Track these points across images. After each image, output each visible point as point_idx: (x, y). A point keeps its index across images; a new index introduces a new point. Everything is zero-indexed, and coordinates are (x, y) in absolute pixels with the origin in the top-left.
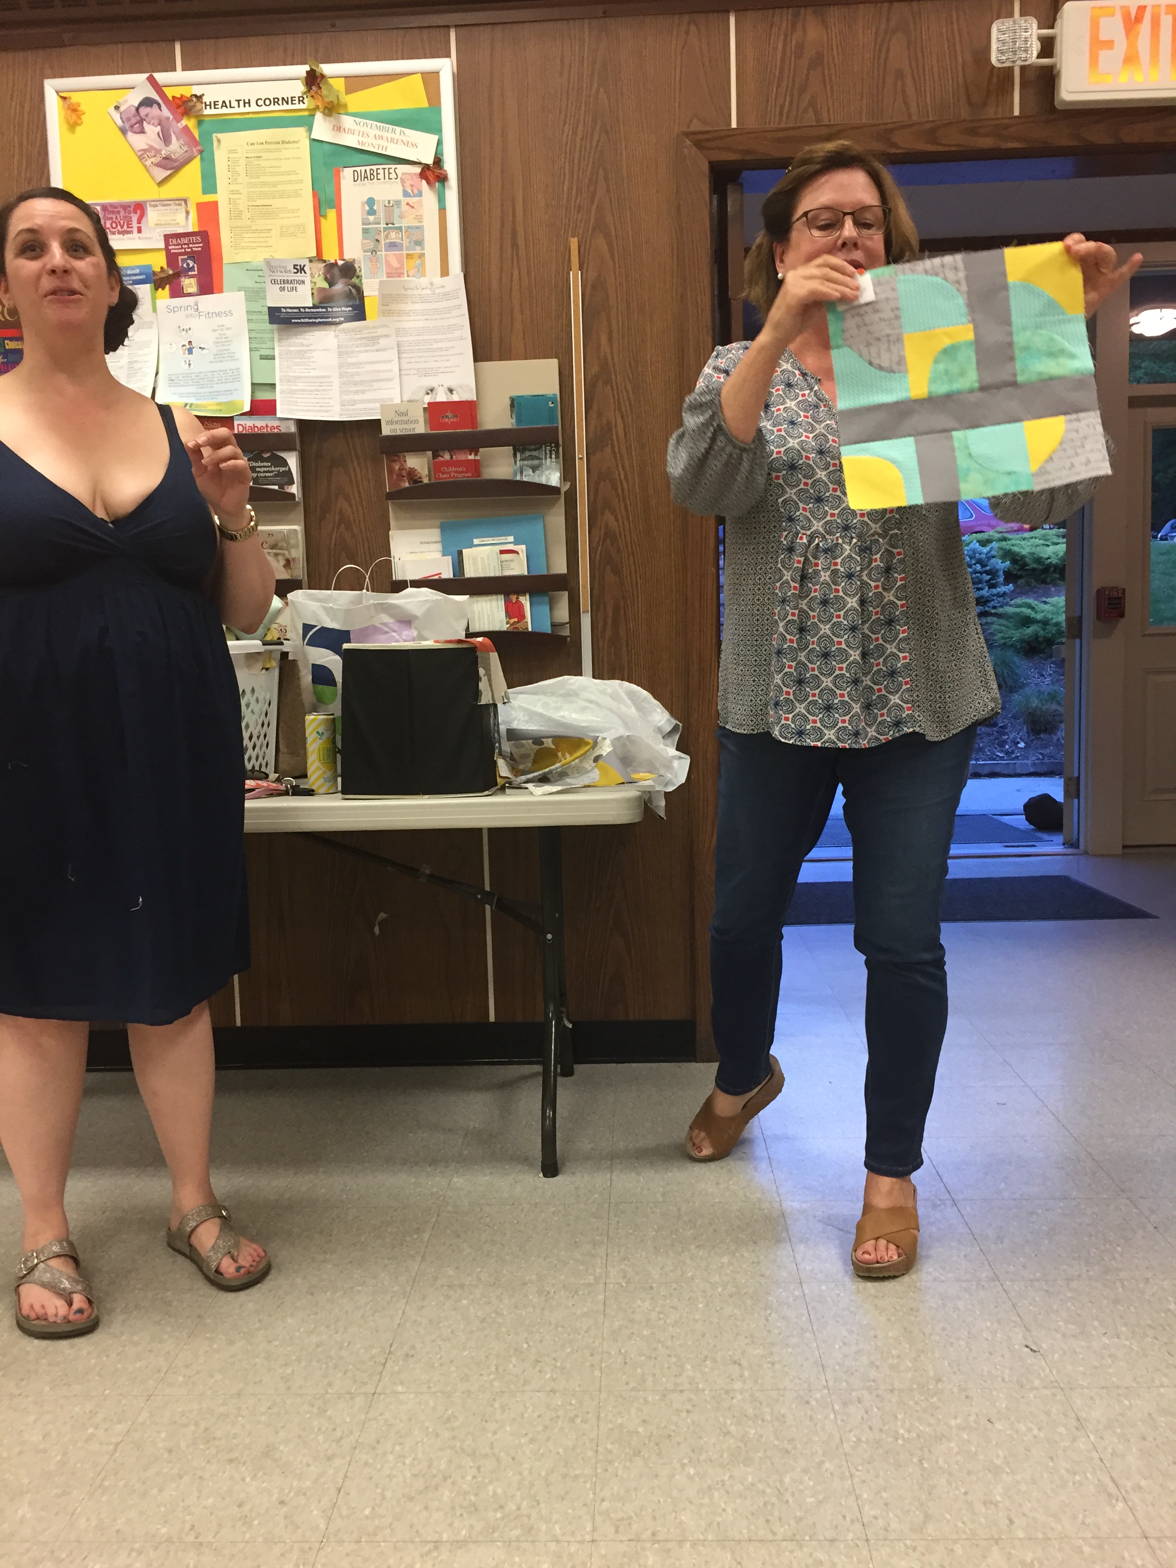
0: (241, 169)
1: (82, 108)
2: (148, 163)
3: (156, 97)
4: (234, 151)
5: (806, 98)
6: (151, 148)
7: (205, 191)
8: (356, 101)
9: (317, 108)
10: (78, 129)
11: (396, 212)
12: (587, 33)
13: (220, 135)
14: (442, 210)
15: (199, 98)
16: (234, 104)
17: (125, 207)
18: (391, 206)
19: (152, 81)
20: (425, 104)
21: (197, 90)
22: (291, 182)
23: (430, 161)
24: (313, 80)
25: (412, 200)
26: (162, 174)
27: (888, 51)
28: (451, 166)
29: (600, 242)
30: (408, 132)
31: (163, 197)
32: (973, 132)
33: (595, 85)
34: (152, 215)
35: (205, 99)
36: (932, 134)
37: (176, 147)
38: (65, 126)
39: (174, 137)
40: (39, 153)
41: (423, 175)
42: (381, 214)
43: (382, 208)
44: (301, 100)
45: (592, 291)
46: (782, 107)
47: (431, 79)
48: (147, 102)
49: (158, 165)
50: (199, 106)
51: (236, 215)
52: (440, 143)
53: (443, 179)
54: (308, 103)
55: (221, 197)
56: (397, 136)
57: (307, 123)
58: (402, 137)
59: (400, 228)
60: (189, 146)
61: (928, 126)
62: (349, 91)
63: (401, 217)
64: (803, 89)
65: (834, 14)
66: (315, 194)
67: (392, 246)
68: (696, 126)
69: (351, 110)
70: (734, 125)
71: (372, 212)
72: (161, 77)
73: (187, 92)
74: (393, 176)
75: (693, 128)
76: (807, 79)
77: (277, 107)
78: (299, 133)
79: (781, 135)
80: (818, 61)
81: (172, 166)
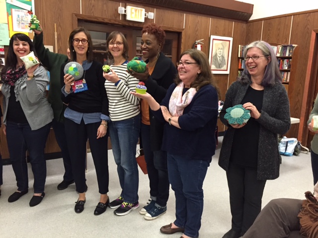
5: (92, 11)
11: (23, 18)
20: (29, 0)
22: (2, 9)
25: (26, 16)
27: (103, 7)
28: (33, 11)
29: (60, 28)
30: (26, 4)
32: (115, 21)
33: (59, 3)
41: (28, 13)
45: (59, 36)
46: (88, 12)
52: (31, 8)
53: (32, 14)
56: (23, 5)
59: (24, 21)
61: (109, 19)
66: (7, 12)
67: (22, 23)
70: (81, 13)
71: (19, 17)
74: (23, 12)
75: (75, 13)
76: (92, 8)
79: (89, 16)
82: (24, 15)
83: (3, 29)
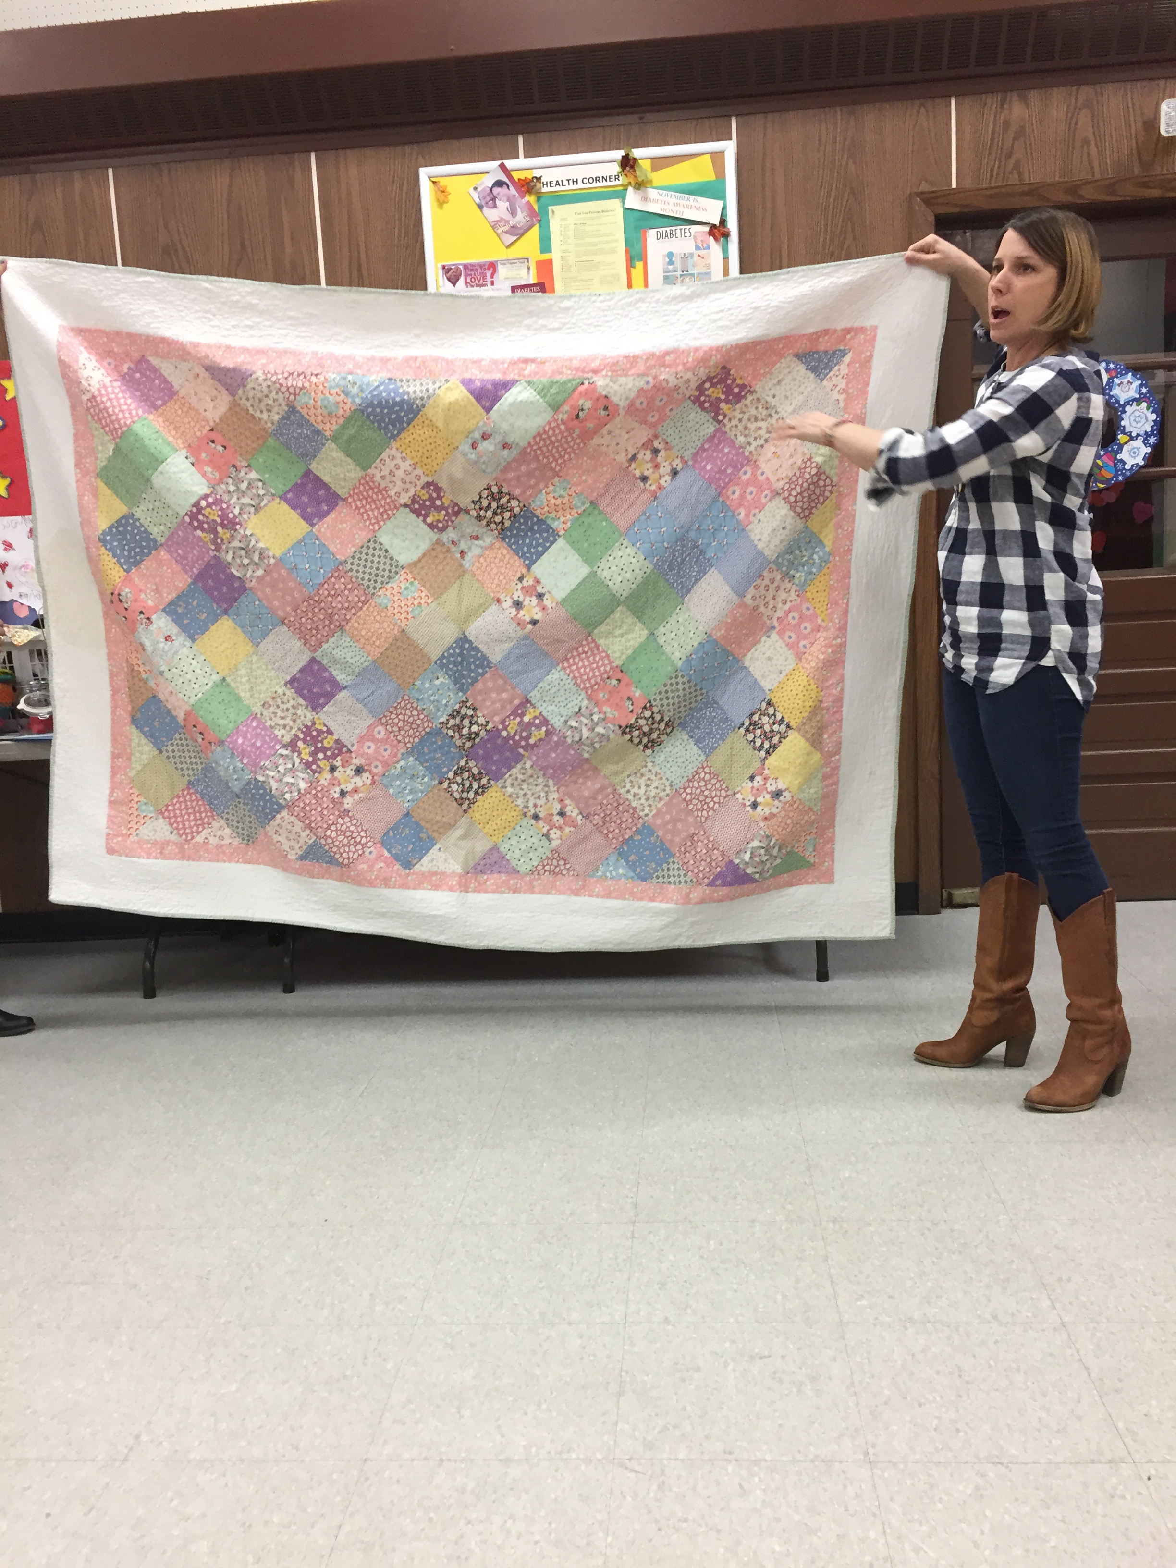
0: (571, 234)
1: (449, 189)
2: (499, 231)
3: (505, 179)
4: (565, 220)
5: (1012, 162)
6: (501, 220)
7: (542, 252)
8: (661, 177)
9: (630, 183)
10: (445, 205)
11: (690, 262)
12: (839, 117)
13: (554, 208)
14: (726, 259)
15: (539, 179)
16: (565, 183)
17: (481, 266)
18: (685, 258)
19: (502, 166)
20: (712, 177)
21: (536, 173)
22: (608, 242)
23: (717, 222)
24: (628, 163)
25: (702, 253)
26: (510, 239)
27: (1076, 124)
28: (733, 225)
30: (700, 199)
31: (510, 257)
32: (1145, 185)
33: (845, 159)
34: (502, 270)
35: (543, 180)
36: (1111, 188)
37: (521, 218)
38: (435, 204)
39: (519, 210)
40: (414, 226)
42: (678, 264)
43: (679, 259)
44: (617, 178)
46: (992, 170)
47: (718, 158)
48: (499, 184)
49: (506, 232)
50: (538, 185)
51: (566, 268)
52: (724, 208)
54: (622, 180)
55: (555, 255)
56: (691, 203)
57: (621, 195)
58: (695, 204)
59: (693, 275)
60: (531, 217)
61: (1107, 182)
62: (654, 169)
63: (694, 266)
64: (1009, 156)
65: (1034, 96)
66: (627, 251)
68: (925, 187)
69: (655, 184)
70: (954, 186)
71: (671, 263)
72: (509, 163)
73: (529, 175)
74: (688, 234)
75: (921, 189)
76: (1012, 147)
77: (598, 184)
78: (615, 204)
79: (993, 191)
80: (1021, 133)
81: (518, 232)
82: (692, 249)
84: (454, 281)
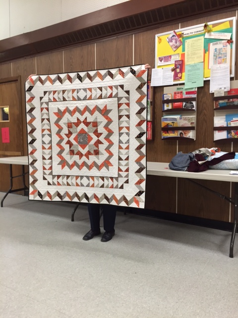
0: (190, 46)
1: (162, 39)
3: (175, 35)
4: (189, 43)
6: (173, 45)
8: (215, 29)
9: (206, 32)
10: (161, 43)
13: (186, 40)
14: (231, 49)
16: (190, 34)
17: (168, 56)
18: (220, 49)
19: (174, 32)
20: (229, 27)
21: (183, 32)
22: (199, 47)
23: (229, 39)
24: (206, 26)
25: (225, 48)
26: (175, 49)
28: (234, 39)
30: (225, 33)
31: (175, 54)
34: (173, 57)
38: (158, 43)
39: (178, 42)
41: (228, 42)
43: (218, 50)
47: (231, 22)
48: (173, 36)
50: (183, 35)
51: (188, 55)
52: (232, 35)
53: (232, 42)
54: (204, 31)
55: (186, 52)
57: (204, 35)
58: (224, 35)
59: (222, 54)
62: (213, 27)
63: (222, 51)
66: (204, 49)
67: (220, 57)
69: (213, 31)
71: (216, 51)
72: (176, 31)
73: (181, 33)
74: (221, 43)
77: (198, 33)
78: (202, 38)
81: (177, 47)
82: (222, 47)
83: (199, 69)
84: (161, 61)
